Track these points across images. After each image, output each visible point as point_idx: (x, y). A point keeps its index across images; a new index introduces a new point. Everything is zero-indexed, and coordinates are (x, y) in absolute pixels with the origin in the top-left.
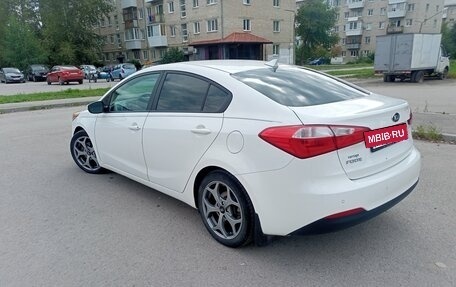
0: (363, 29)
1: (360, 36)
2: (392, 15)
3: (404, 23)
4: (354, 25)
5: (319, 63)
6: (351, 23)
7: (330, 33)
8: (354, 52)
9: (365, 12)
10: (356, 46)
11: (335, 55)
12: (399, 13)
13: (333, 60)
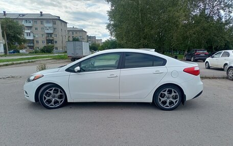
0: (34, 36)
1: (33, 40)
2: (47, 32)
3: (53, 36)
4: (29, 34)
5: (13, 52)
6: (27, 33)
7: (21, 37)
8: (31, 47)
9: (33, 29)
10: (32, 45)
11: (22, 49)
12: (50, 31)
13: (21, 51)
